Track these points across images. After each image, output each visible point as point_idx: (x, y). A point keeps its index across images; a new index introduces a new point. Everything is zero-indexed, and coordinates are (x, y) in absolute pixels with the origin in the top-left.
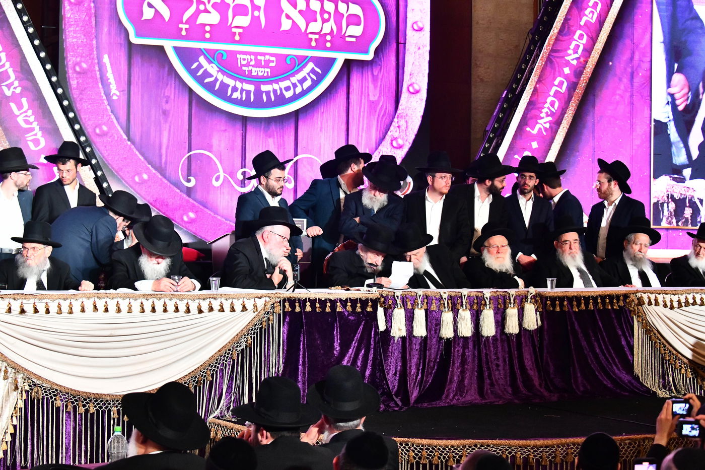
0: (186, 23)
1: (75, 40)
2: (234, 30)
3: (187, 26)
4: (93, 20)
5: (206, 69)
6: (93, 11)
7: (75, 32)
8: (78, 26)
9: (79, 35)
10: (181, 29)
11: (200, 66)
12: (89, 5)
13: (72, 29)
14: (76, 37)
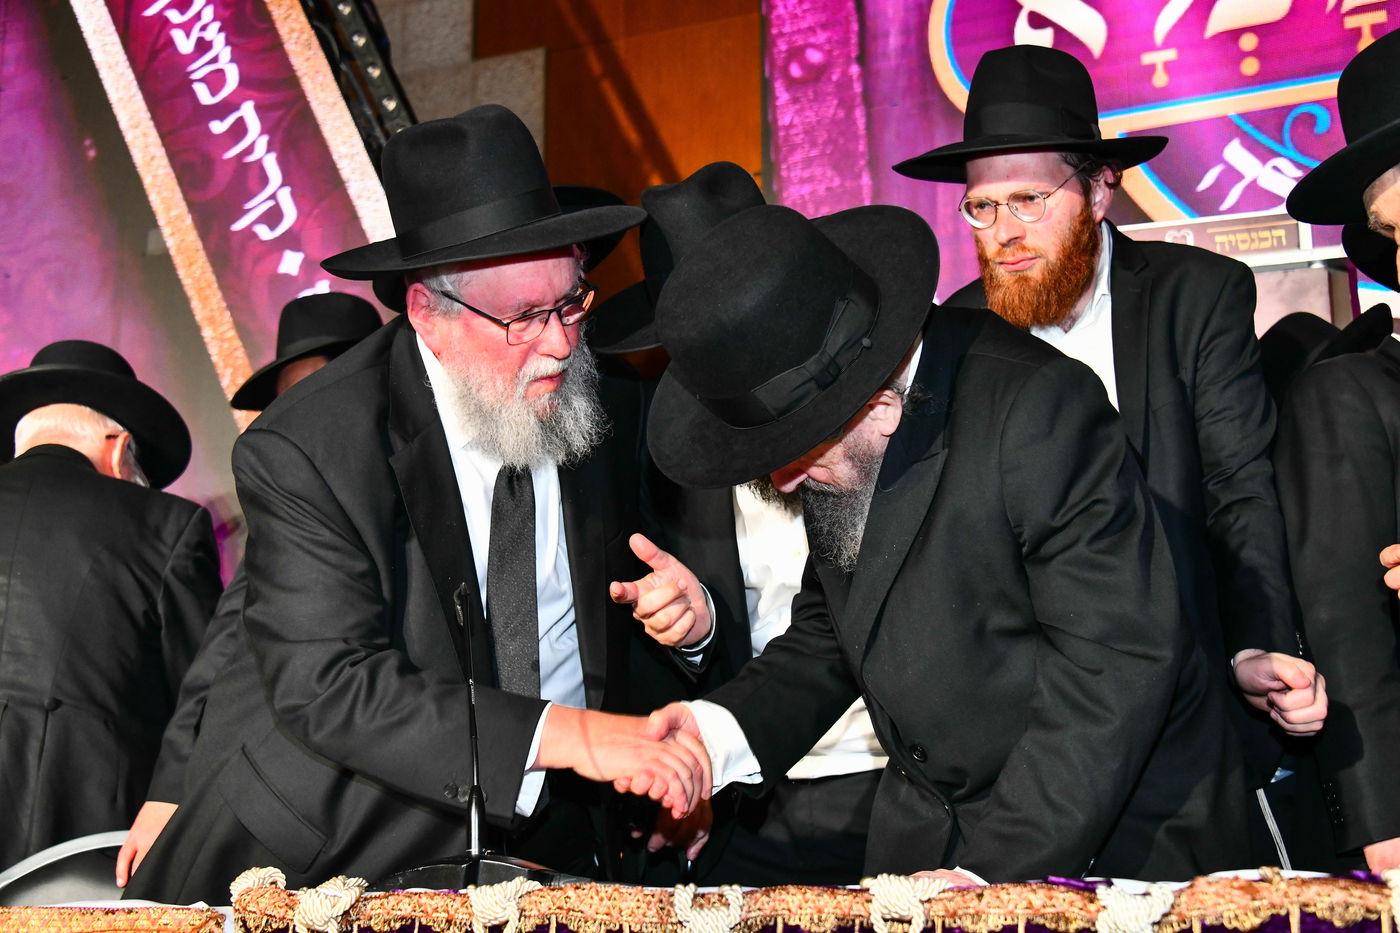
0: (1166, 45)
1: (806, 189)
2: (1351, 22)
3: (1171, 54)
4: (859, 115)
5: (1254, 182)
6: (858, 88)
7: (808, 162)
8: (813, 144)
9: (818, 171)
10: (1152, 68)
11: (1232, 175)
12: (845, 74)
13: (798, 156)
14: (810, 180)
